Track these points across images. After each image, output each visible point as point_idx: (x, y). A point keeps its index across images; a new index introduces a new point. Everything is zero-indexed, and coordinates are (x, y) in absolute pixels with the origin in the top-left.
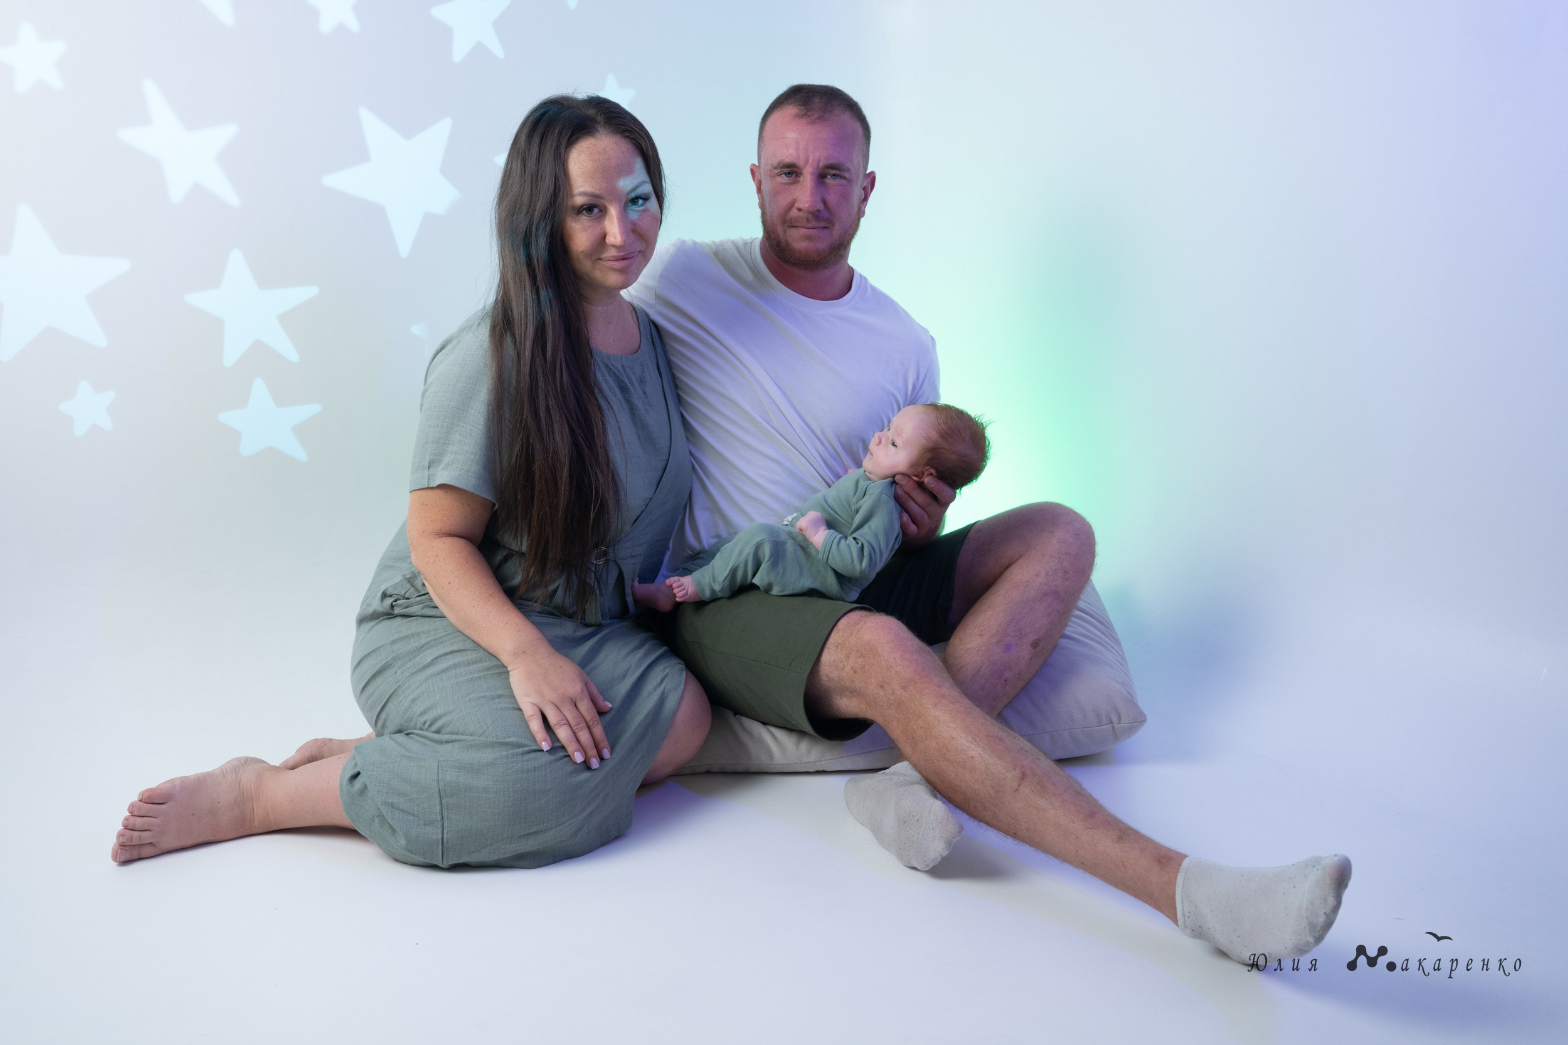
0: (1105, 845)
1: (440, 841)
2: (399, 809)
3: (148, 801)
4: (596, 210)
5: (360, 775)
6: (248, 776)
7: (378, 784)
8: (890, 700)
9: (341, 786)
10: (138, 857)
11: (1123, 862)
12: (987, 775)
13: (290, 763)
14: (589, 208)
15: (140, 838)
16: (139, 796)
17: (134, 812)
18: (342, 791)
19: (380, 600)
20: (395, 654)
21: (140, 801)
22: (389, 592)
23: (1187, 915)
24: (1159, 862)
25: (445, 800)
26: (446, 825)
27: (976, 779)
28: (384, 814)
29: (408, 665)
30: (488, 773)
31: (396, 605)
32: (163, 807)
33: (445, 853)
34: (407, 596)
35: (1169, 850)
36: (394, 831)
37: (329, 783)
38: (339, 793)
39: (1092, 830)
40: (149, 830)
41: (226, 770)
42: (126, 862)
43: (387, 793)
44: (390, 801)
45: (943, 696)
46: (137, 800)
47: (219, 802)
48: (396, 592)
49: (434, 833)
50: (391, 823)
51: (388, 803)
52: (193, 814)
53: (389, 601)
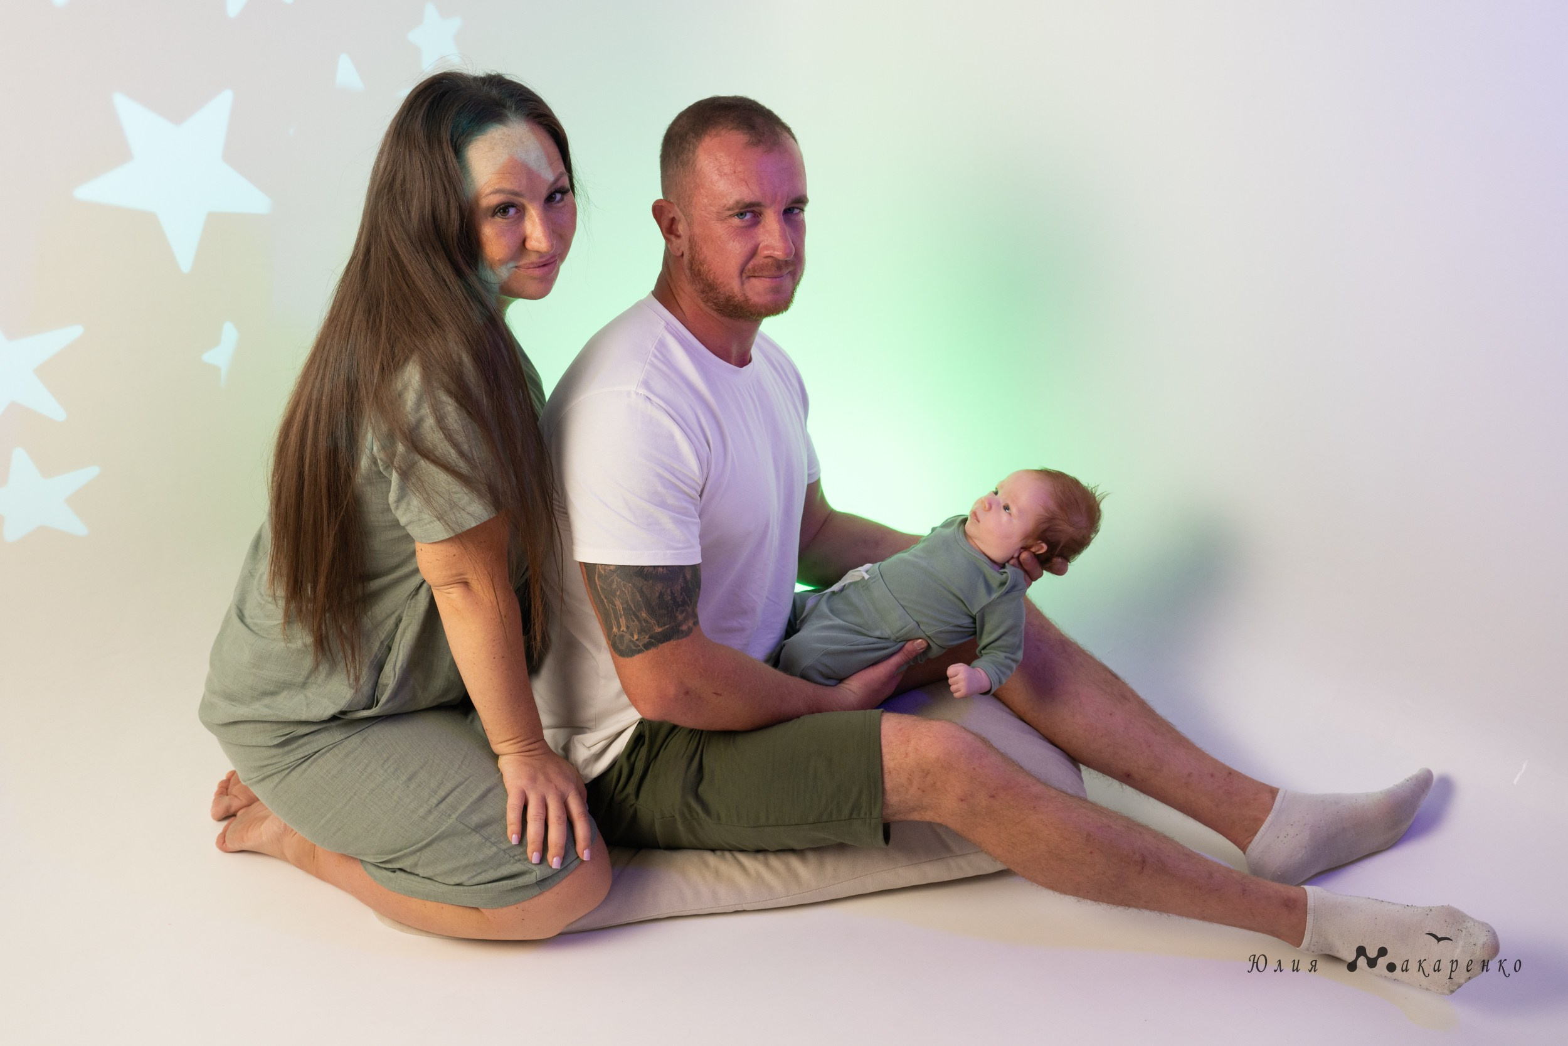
4: (512, 211)
14: (503, 209)
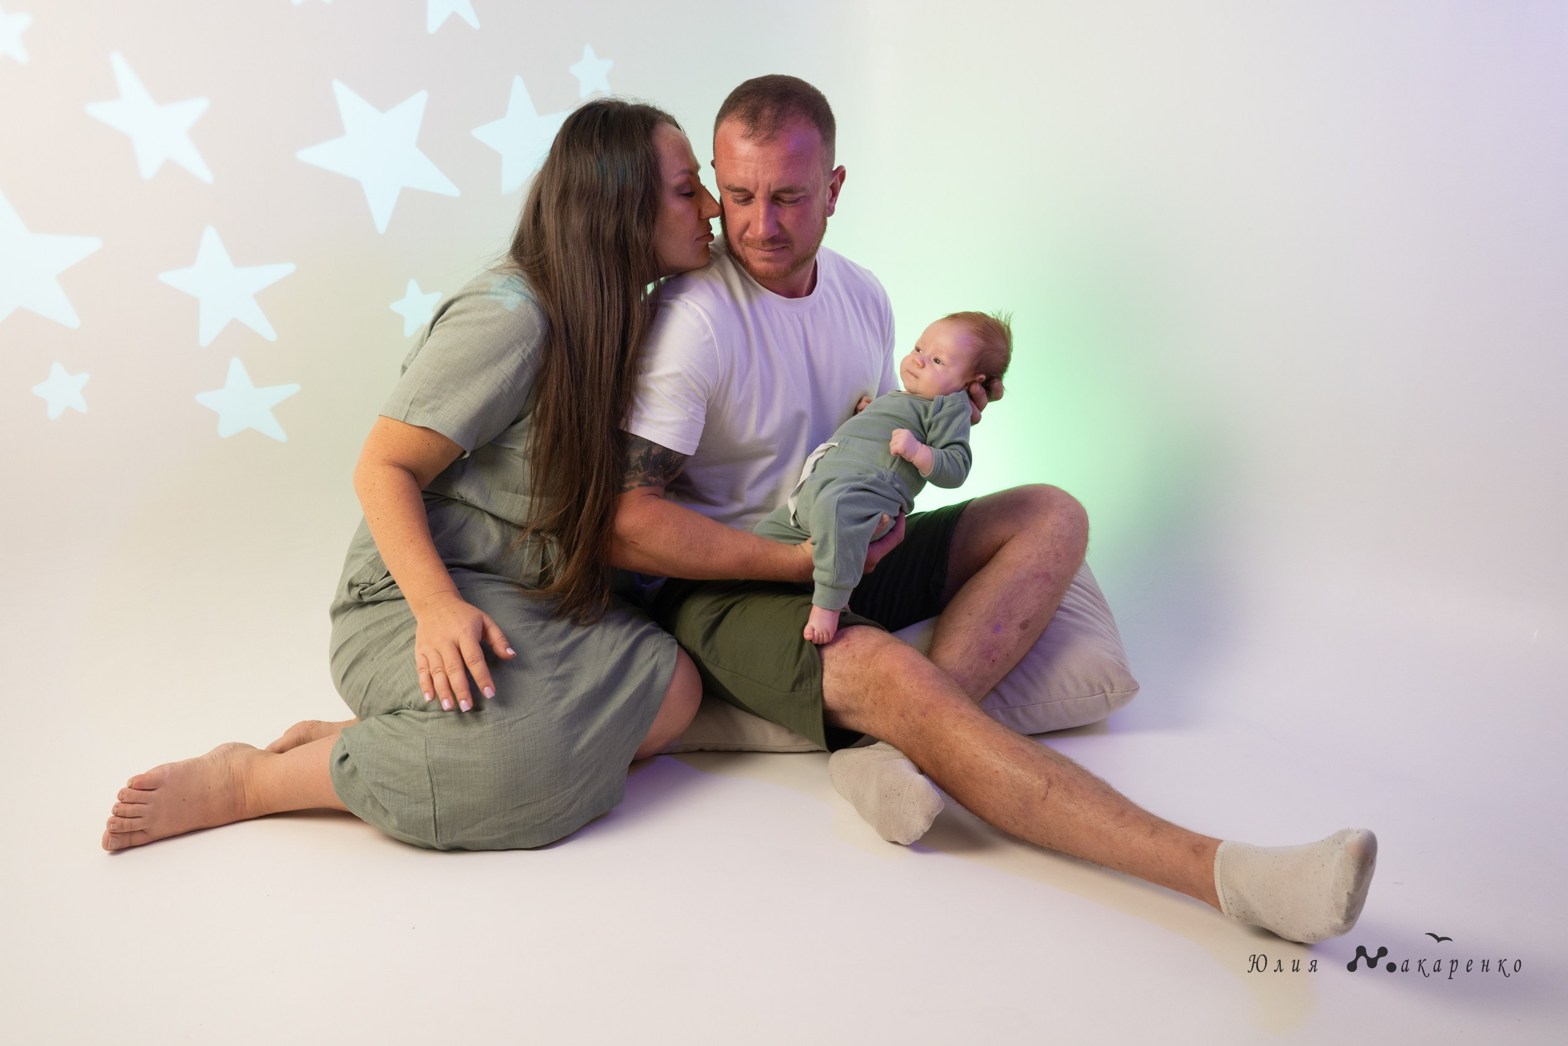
0: (1140, 841)
1: (433, 818)
2: (389, 789)
3: (137, 788)
5: (348, 759)
6: (238, 761)
7: (367, 765)
8: (912, 727)
9: (331, 768)
10: (129, 846)
11: (1158, 856)
12: (1014, 787)
13: (278, 746)
15: (131, 825)
16: (128, 782)
17: (124, 799)
18: (332, 774)
19: (348, 591)
20: (369, 641)
21: (129, 787)
22: (355, 582)
23: (1229, 901)
24: (1195, 851)
25: (435, 777)
26: (437, 802)
27: (1003, 793)
28: (374, 794)
29: (384, 651)
30: (476, 747)
31: (364, 594)
32: (153, 793)
33: (438, 830)
34: (372, 582)
35: (1203, 837)
36: (386, 811)
37: (319, 763)
38: (329, 773)
39: (1124, 828)
40: (140, 817)
41: (216, 756)
42: (118, 851)
43: (377, 773)
44: (380, 781)
45: (962, 716)
46: (126, 786)
47: (209, 787)
48: (362, 581)
49: (426, 811)
50: (383, 804)
51: (378, 783)
52: (184, 800)
53: (356, 591)
